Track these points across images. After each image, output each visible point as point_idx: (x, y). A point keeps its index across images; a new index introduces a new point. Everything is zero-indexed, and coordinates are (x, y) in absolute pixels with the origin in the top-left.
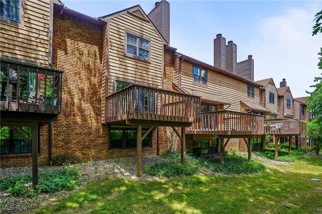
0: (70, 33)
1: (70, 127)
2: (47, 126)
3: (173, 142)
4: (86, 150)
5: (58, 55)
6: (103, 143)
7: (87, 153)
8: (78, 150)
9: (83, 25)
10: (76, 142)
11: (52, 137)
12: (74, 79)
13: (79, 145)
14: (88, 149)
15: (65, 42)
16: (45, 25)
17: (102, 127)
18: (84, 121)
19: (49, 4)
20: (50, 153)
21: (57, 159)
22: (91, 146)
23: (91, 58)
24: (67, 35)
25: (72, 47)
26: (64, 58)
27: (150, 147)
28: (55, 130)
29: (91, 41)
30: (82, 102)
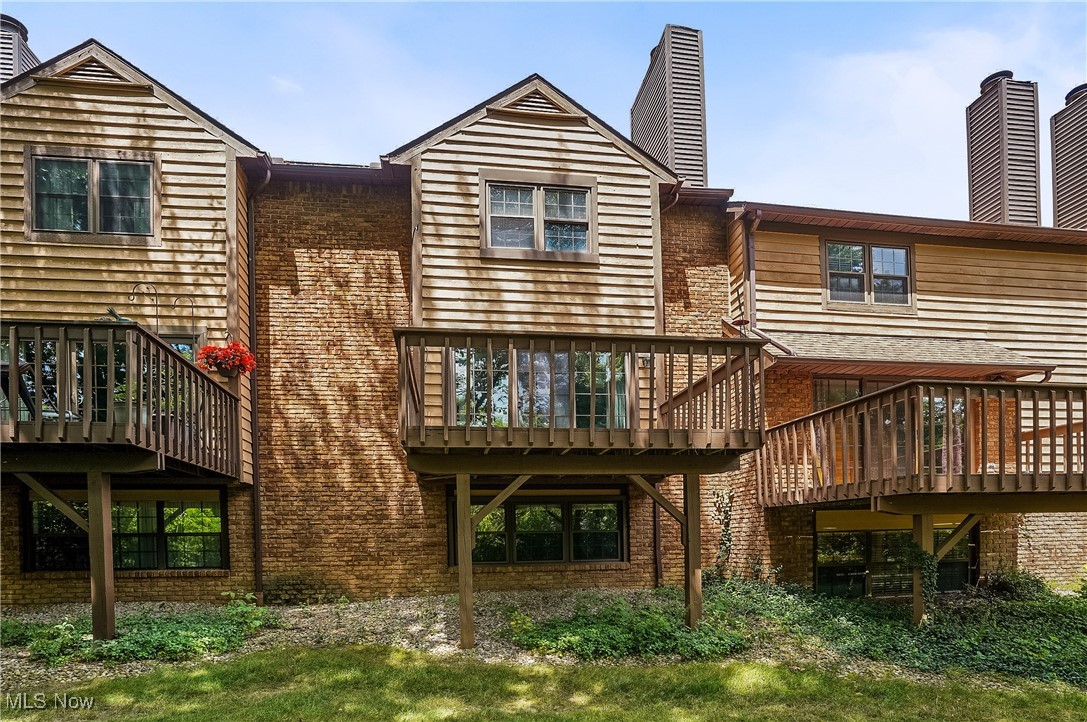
0: (305, 232)
1: (315, 497)
2: (247, 499)
3: (729, 540)
4: (369, 565)
5: (271, 301)
6: (426, 545)
7: (371, 572)
8: (343, 563)
9: (344, 197)
10: (335, 540)
11: (263, 527)
12: (323, 361)
13: (346, 549)
14: (373, 563)
15: (290, 260)
16: (216, 225)
17: (422, 496)
18: (357, 479)
19: (224, 165)
20: (258, 571)
21: (279, 588)
22: (386, 553)
23: (374, 289)
24: (296, 238)
25: (313, 269)
26: (290, 305)
27: (622, 560)
28: (270, 508)
29: (373, 239)
30: (353, 425)
